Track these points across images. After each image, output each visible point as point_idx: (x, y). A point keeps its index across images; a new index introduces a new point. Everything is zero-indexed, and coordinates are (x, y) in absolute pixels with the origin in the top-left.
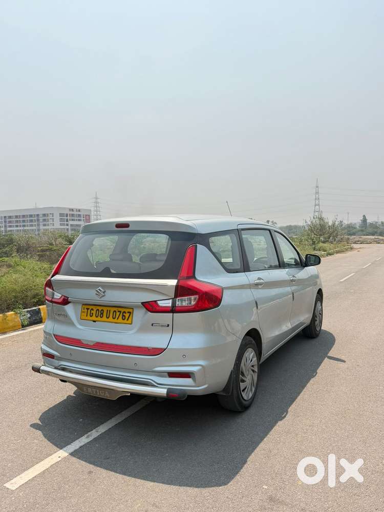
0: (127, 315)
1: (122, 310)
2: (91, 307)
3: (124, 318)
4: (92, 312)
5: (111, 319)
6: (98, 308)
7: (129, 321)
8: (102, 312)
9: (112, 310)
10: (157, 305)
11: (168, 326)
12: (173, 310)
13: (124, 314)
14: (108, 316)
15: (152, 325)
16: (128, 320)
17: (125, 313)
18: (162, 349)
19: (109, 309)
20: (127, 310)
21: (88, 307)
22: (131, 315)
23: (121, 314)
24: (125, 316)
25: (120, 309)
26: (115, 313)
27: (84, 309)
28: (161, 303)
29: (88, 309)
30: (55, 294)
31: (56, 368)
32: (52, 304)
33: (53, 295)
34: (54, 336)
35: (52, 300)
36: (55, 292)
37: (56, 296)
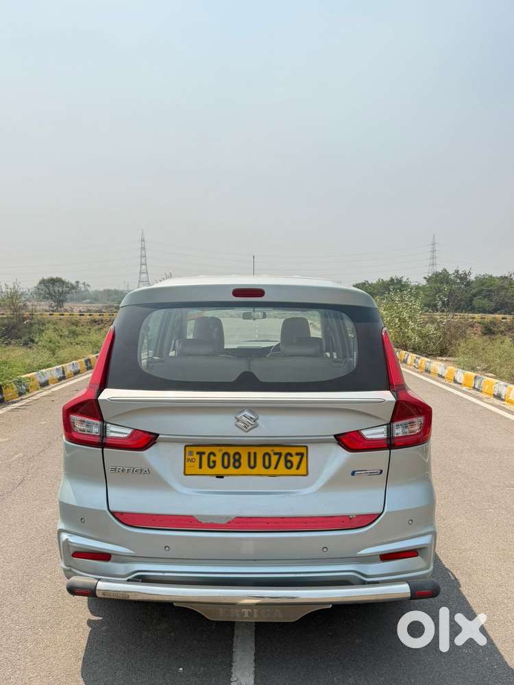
0: (295, 460)
1: (284, 451)
2: (207, 450)
3: (289, 465)
4: (212, 458)
5: (260, 468)
6: (225, 449)
7: (302, 470)
8: (237, 457)
9: (260, 452)
10: (362, 437)
11: (381, 471)
12: (391, 444)
13: (289, 458)
14: (252, 464)
15: (353, 474)
16: (298, 468)
17: (292, 456)
18: (374, 515)
19: (252, 450)
20: (293, 451)
21: (201, 449)
22: (305, 459)
23: (283, 458)
24: (291, 462)
25: (277, 450)
26: (267, 458)
27: (191, 453)
28: (369, 434)
29: (201, 454)
30: (110, 428)
31: (128, 580)
32: (101, 449)
33: (104, 429)
34: (113, 514)
35: (102, 443)
36: (108, 425)
37: (116, 432)
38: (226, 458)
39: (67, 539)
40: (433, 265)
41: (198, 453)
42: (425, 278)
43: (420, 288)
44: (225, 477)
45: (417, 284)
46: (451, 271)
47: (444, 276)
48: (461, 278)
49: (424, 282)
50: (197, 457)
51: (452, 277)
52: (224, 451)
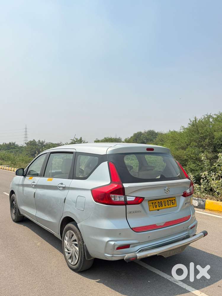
2: (154, 202)
4: (156, 204)
5: (167, 206)
7: (176, 205)
8: (161, 203)
9: (166, 200)
14: (165, 205)
15: (186, 204)
19: (164, 200)
20: (173, 199)
23: (171, 201)
24: (173, 202)
25: (170, 199)
26: (168, 202)
27: (150, 204)
28: (187, 191)
30: (128, 197)
31: (139, 252)
32: (125, 206)
33: (125, 199)
34: (132, 229)
35: (126, 203)
36: (127, 197)
37: (130, 199)
38: (159, 203)
39: (114, 244)
40: (26, 138)
41: (152, 203)
42: (25, 143)
43: (23, 147)
44: (160, 210)
45: (22, 145)
46: (37, 141)
47: (34, 143)
48: (41, 144)
49: (25, 145)
50: (152, 204)
51: (37, 143)
52: (158, 201)
